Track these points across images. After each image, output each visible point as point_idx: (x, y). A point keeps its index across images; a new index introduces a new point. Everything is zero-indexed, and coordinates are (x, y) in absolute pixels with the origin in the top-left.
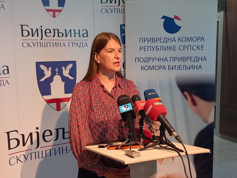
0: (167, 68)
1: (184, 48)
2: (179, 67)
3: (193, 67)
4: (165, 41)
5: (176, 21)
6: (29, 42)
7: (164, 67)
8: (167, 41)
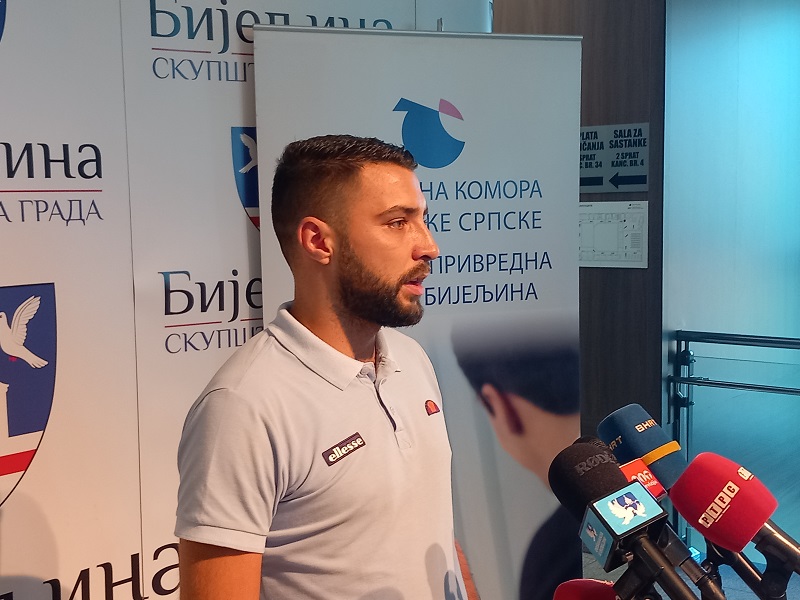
1: (476, 222)
2: (463, 293)
3: (508, 291)
5: (447, 122)
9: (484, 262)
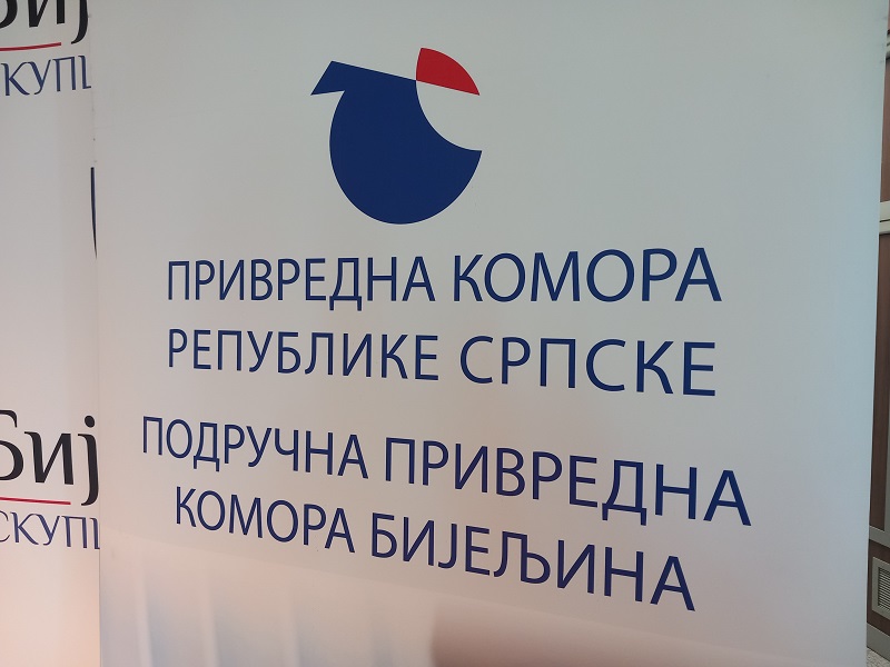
0: (362, 534)
1: (506, 363)
2: (467, 542)
4: (347, 289)
7: (339, 528)
8: (363, 292)
9: (527, 472)
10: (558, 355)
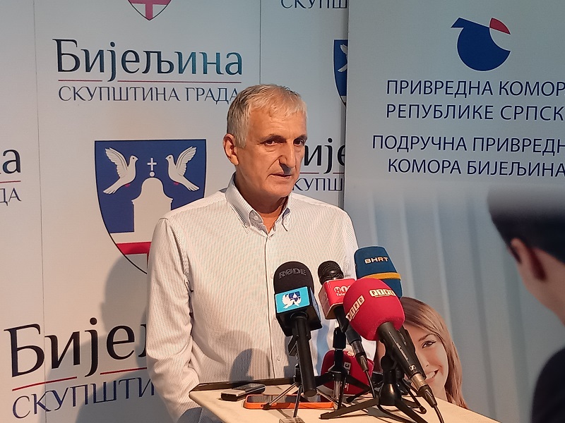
0: (464, 168)
1: (516, 113)
3: (540, 169)
4: (461, 91)
5: (495, 35)
6: (78, 85)
7: (456, 167)
8: (467, 92)
9: (521, 145)
10: (532, 111)
